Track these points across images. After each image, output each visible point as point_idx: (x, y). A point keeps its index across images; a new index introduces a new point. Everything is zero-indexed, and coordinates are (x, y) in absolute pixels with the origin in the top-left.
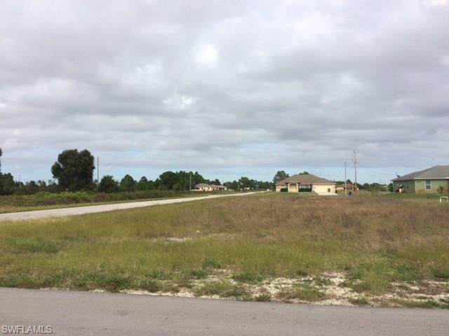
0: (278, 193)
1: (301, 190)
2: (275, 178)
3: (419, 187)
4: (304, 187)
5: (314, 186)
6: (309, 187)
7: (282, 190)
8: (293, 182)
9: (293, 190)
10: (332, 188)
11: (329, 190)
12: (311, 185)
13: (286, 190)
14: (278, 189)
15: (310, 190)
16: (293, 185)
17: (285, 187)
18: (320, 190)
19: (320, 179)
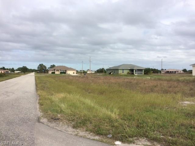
0: (50, 74)
1: (61, 73)
2: (38, 67)
3: (120, 72)
4: (62, 72)
5: (67, 71)
6: (64, 72)
7: (52, 73)
8: (58, 69)
9: (57, 73)
10: (75, 72)
11: (74, 73)
12: (66, 71)
13: (54, 73)
14: (50, 72)
15: (65, 73)
16: (58, 70)
18: (70, 73)
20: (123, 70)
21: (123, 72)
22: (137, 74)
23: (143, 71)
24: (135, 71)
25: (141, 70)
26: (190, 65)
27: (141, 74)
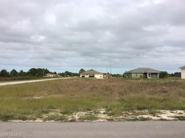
0: (81, 78)
1: (90, 77)
3: (133, 75)
4: (91, 75)
7: (82, 77)
8: (87, 73)
9: (87, 76)
10: (102, 76)
11: (101, 77)
12: (94, 75)
13: (83, 77)
14: (81, 76)
15: (93, 77)
16: (87, 74)
17: (84, 75)
18: (97, 77)
19: (97, 72)
20: (136, 73)
21: (136, 76)
22: (150, 78)
23: (158, 74)
24: (148, 74)
25: (156, 74)
26: (179, 68)
27: (156, 77)
